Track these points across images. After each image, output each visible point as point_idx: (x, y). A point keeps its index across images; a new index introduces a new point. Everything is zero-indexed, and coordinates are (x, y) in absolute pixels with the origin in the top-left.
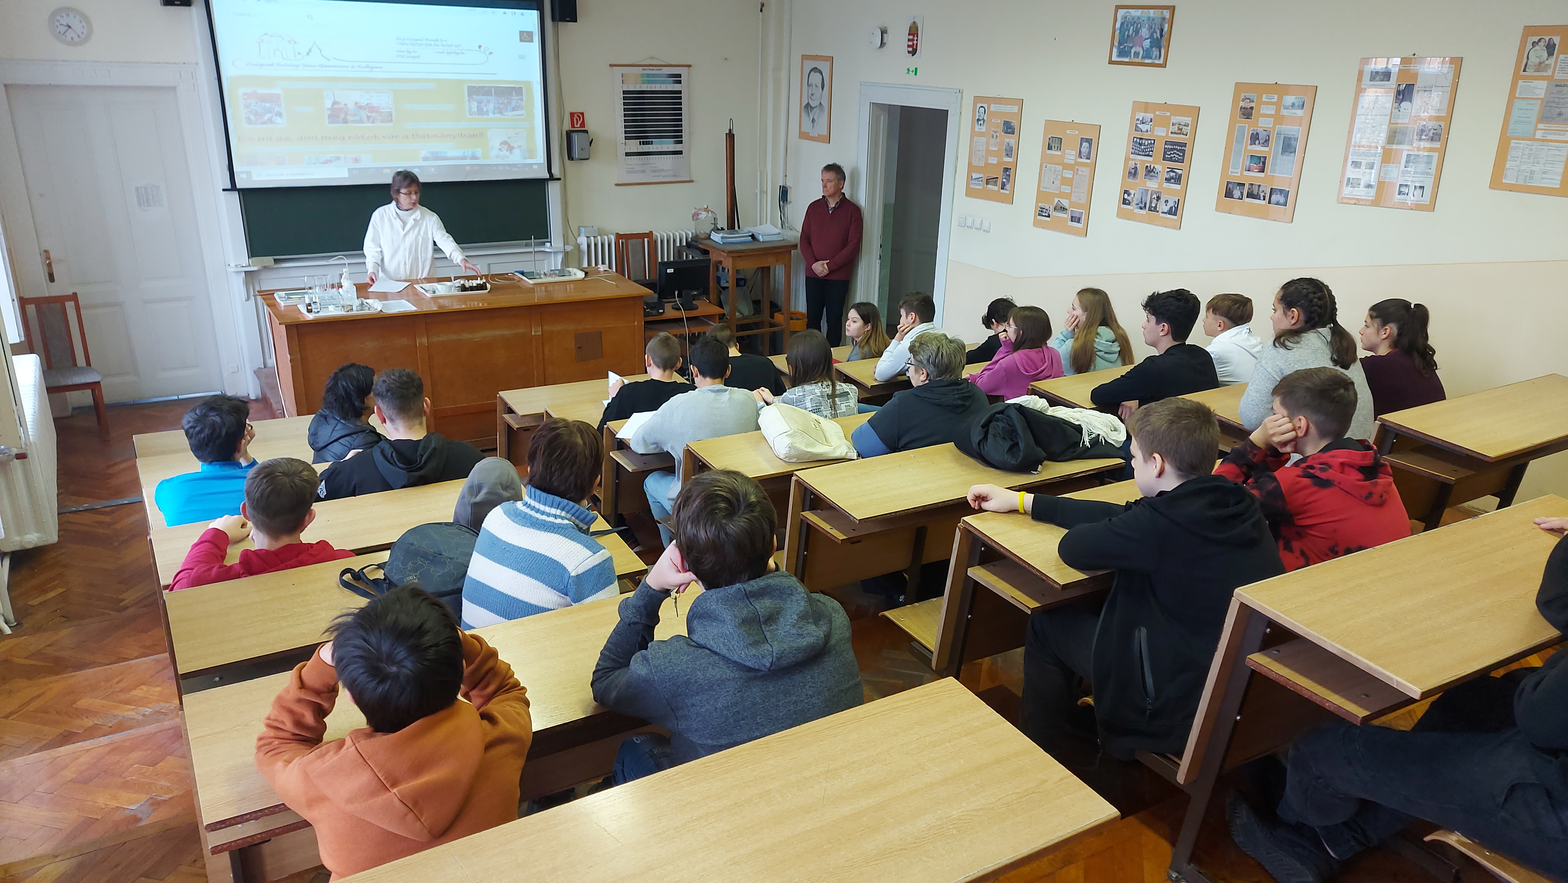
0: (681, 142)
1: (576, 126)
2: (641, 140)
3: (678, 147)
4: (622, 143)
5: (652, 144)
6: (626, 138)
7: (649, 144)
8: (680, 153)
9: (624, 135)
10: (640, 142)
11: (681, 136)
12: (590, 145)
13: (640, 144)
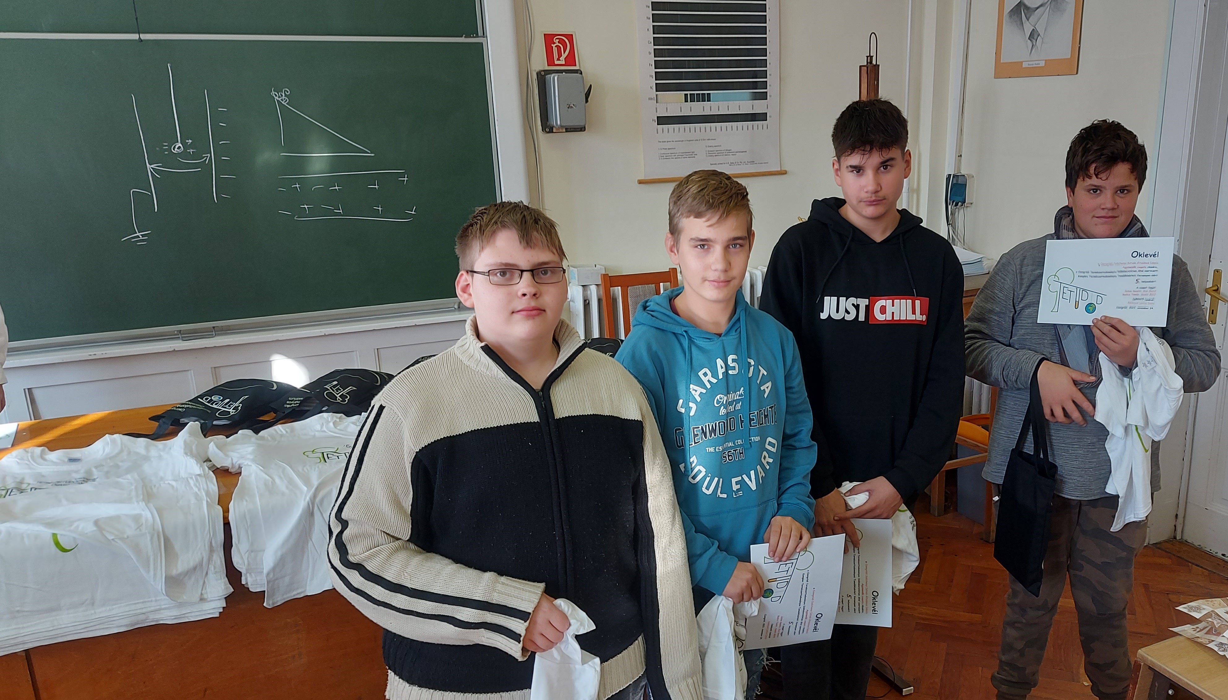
0: (764, 96)
1: (557, 62)
2: (689, 93)
3: (759, 107)
4: (650, 99)
5: (709, 100)
6: (659, 88)
7: (704, 101)
8: (763, 117)
9: (653, 82)
10: (686, 95)
11: (764, 85)
12: (587, 101)
13: (686, 101)
